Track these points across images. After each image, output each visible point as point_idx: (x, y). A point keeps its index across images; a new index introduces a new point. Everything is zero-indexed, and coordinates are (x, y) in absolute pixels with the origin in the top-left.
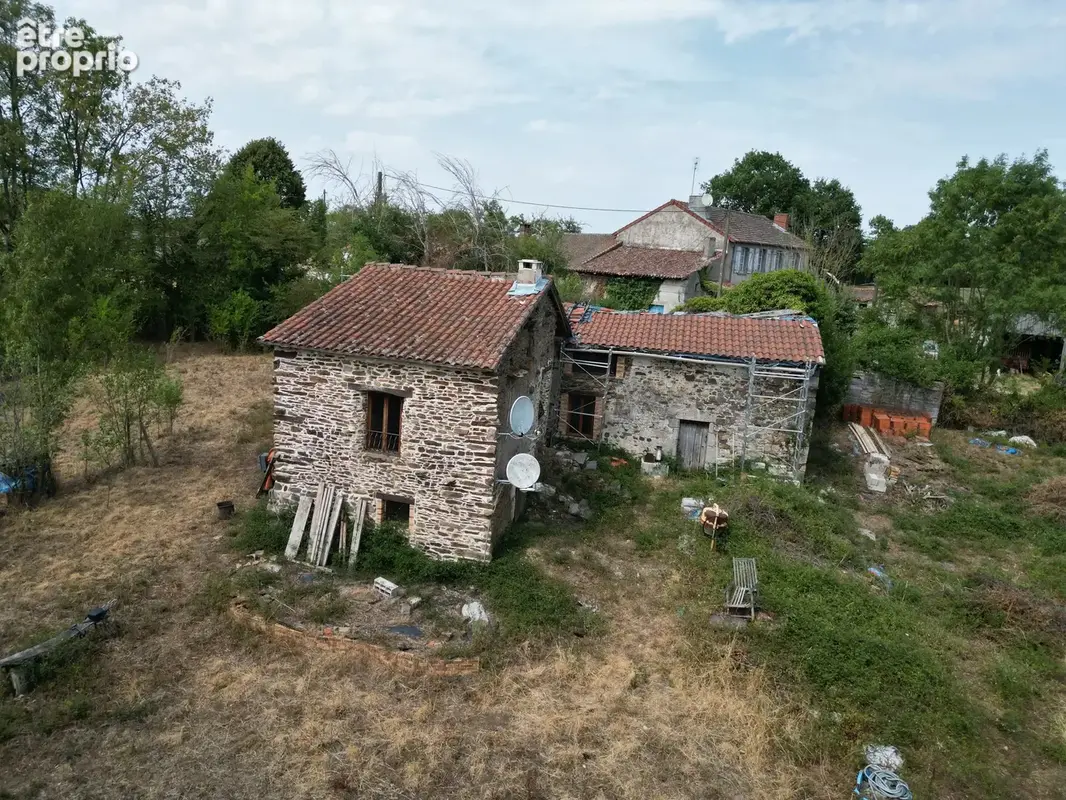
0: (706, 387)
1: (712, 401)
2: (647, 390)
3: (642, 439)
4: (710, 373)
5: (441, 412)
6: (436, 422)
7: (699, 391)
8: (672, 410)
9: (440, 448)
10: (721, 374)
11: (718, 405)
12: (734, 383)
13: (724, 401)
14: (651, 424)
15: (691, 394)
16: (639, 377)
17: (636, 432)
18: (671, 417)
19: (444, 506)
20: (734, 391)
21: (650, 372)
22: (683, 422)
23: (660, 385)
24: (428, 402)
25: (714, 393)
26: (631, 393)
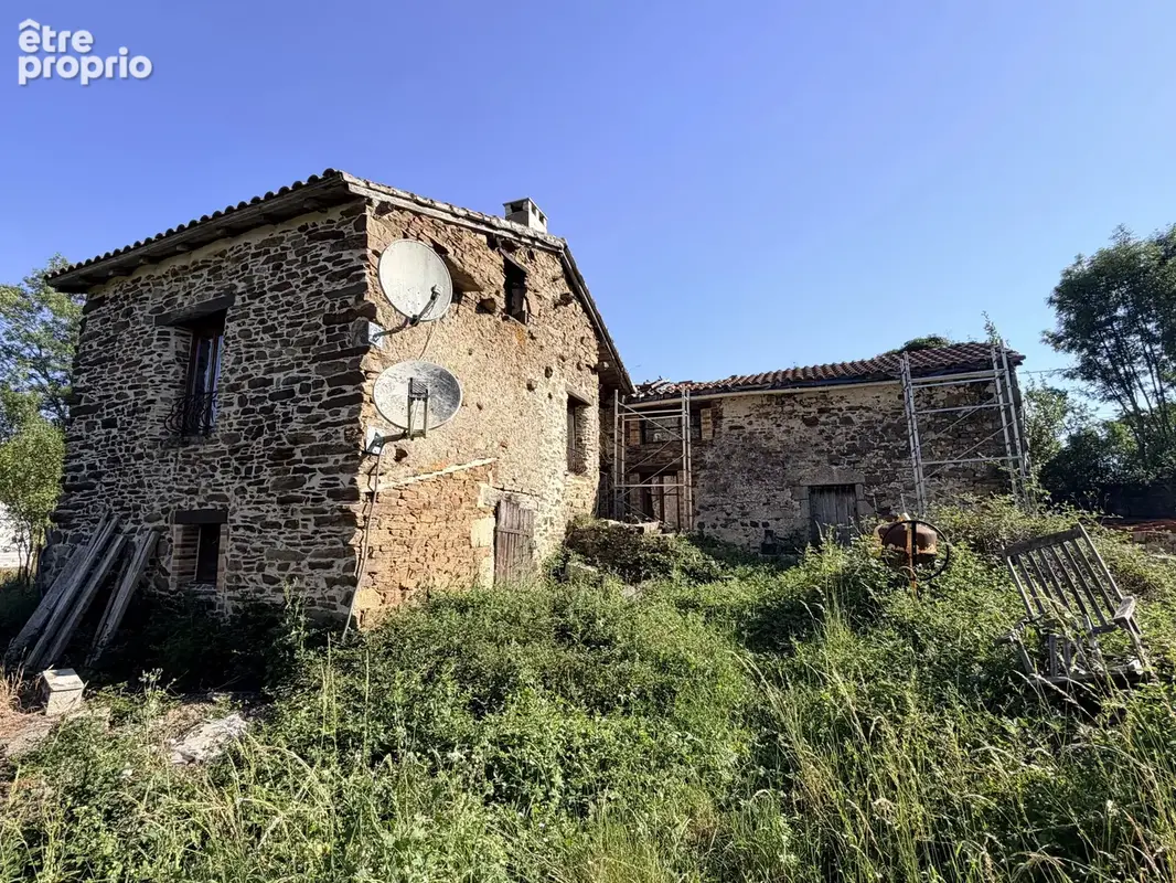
0: (839, 431)
1: (852, 449)
2: (751, 450)
3: (755, 525)
4: (840, 410)
5: (275, 314)
6: (267, 338)
7: (828, 438)
8: (793, 474)
9: (272, 389)
10: (858, 408)
11: (864, 455)
12: (880, 417)
13: (871, 448)
14: (764, 500)
15: (817, 445)
16: (735, 432)
17: (743, 515)
18: (793, 485)
19: (273, 514)
20: (884, 430)
21: (750, 423)
22: (813, 490)
23: (768, 439)
24: (257, 304)
25: (853, 438)
26: (728, 457)
